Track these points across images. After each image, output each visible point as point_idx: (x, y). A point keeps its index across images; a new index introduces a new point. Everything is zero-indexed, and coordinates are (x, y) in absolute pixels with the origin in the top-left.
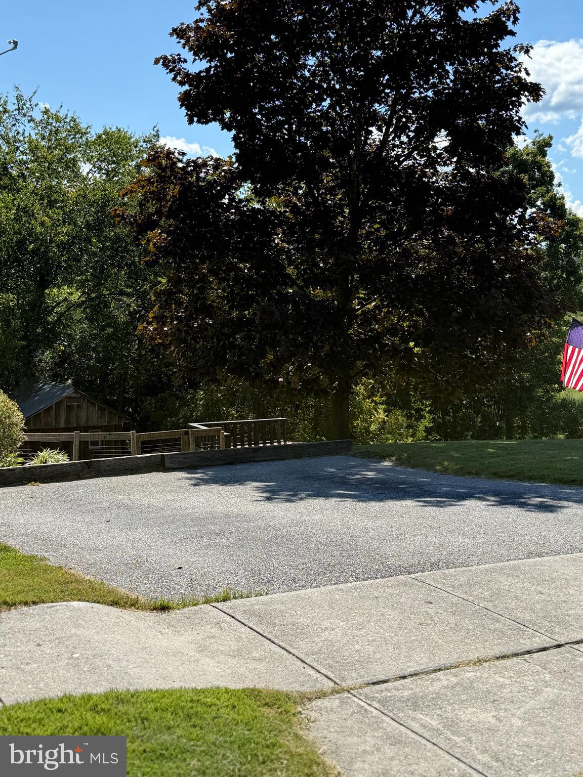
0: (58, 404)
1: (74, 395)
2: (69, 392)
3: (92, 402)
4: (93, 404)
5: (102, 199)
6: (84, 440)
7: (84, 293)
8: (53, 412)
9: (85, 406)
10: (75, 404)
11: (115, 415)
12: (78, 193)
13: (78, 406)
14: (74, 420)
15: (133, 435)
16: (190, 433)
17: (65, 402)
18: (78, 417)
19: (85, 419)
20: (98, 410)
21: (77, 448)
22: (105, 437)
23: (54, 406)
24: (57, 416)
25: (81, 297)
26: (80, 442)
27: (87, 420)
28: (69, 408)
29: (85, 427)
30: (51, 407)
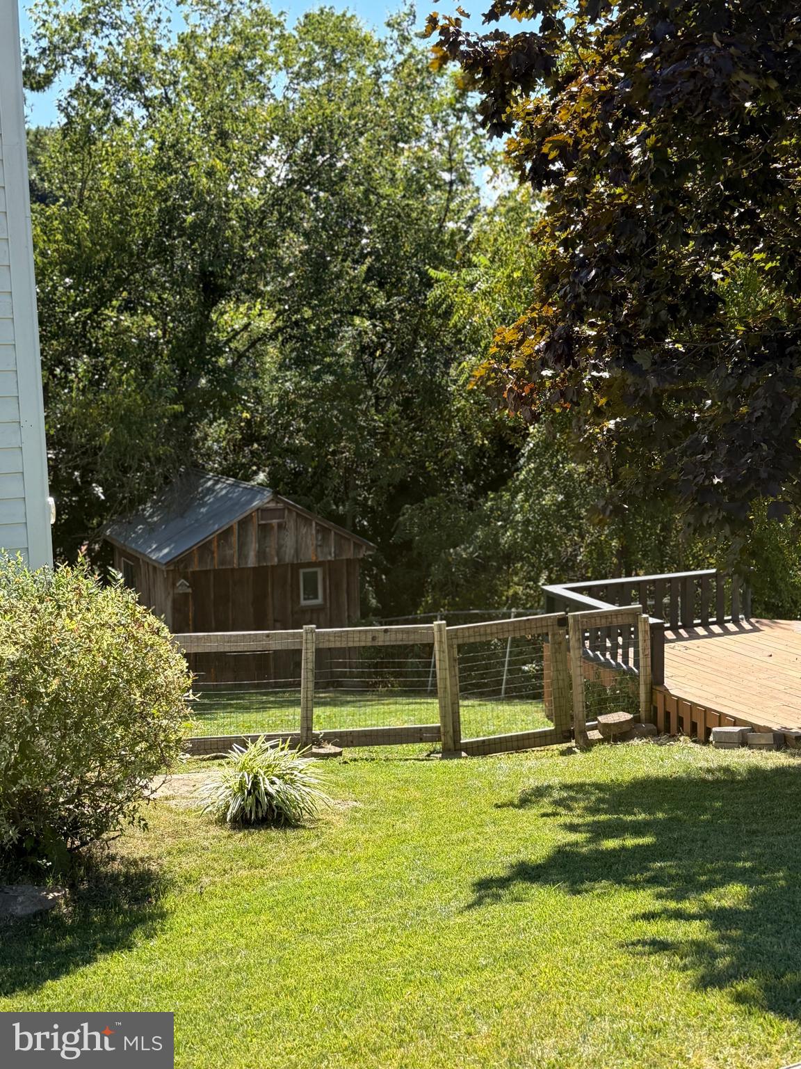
0: (244, 523)
1: (272, 505)
2: (264, 499)
3: (306, 518)
4: (307, 522)
5: (318, 125)
6: (326, 645)
7: (279, 313)
8: (234, 539)
9: (291, 525)
10: (275, 522)
11: (349, 540)
12: (273, 115)
13: (280, 526)
14: (274, 552)
15: (440, 630)
16: (571, 621)
17: (255, 520)
18: (280, 547)
19: (292, 551)
20: (318, 532)
21: (311, 666)
22: (374, 639)
23: (236, 527)
24: (242, 545)
25: (275, 320)
26: (319, 652)
27: (297, 551)
28: (264, 529)
29: (292, 565)
30: (230, 529)
